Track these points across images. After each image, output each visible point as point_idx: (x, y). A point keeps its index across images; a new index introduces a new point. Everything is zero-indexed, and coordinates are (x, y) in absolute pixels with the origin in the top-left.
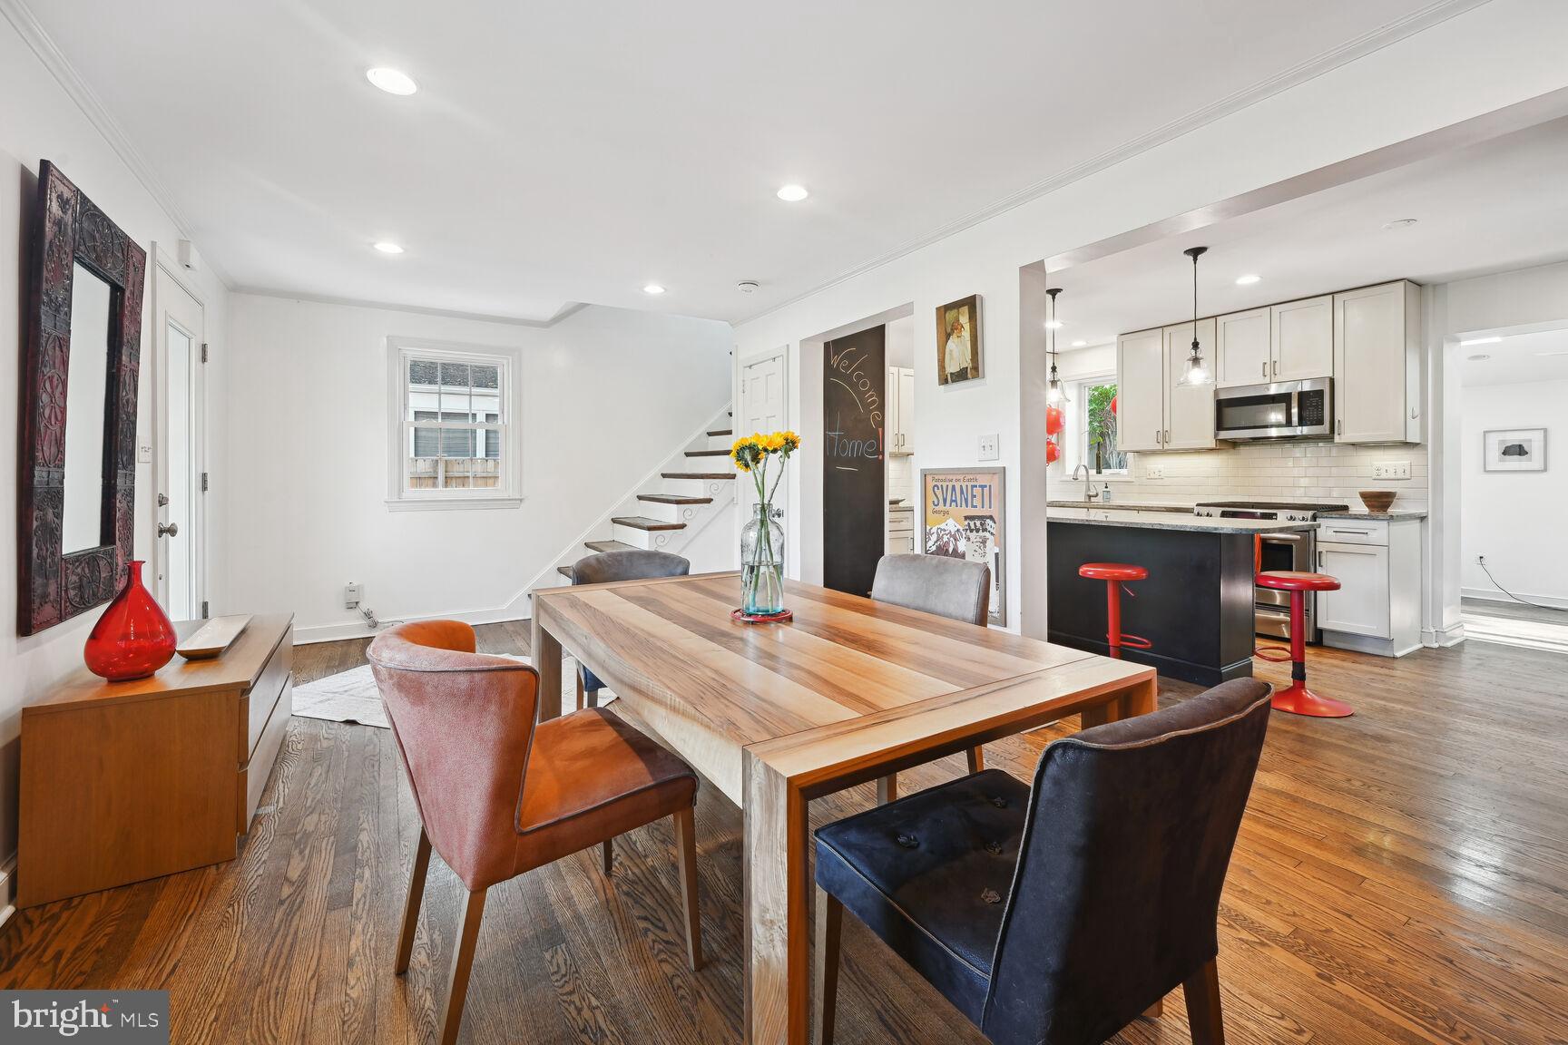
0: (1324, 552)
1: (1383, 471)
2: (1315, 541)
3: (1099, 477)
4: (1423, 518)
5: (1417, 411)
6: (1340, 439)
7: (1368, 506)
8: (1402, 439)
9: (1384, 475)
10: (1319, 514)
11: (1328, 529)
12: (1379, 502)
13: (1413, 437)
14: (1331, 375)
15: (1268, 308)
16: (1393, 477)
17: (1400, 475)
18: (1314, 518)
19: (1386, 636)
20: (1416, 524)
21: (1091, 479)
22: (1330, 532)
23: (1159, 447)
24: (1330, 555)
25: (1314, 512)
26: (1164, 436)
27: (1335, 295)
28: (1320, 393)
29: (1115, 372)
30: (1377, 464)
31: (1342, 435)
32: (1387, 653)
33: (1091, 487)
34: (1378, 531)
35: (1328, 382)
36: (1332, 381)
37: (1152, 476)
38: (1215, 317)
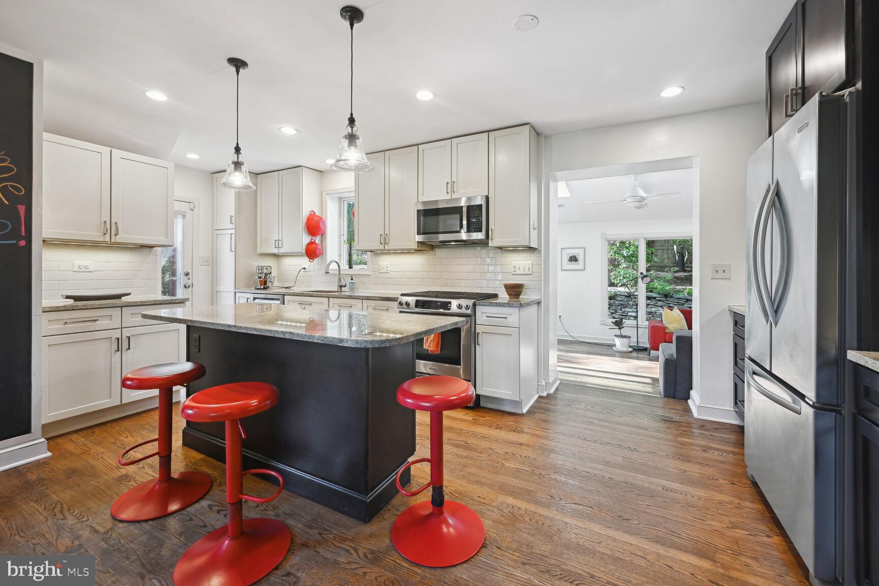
0: (481, 333)
1: (517, 268)
2: (475, 324)
3: (351, 272)
4: (539, 303)
5: (536, 226)
6: (492, 243)
7: (508, 294)
8: (527, 244)
9: (517, 272)
10: (477, 302)
11: (483, 313)
12: (515, 290)
13: (534, 244)
14: (487, 194)
15: (450, 140)
16: (522, 272)
17: (527, 272)
18: (474, 305)
19: (518, 400)
20: (535, 307)
21: (342, 273)
22: (484, 318)
23: (382, 247)
24: (484, 335)
25: (473, 301)
26: (384, 240)
27: (490, 133)
28: (479, 207)
29: (353, 189)
30: (514, 263)
31: (493, 240)
32: (518, 412)
33: (342, 279)
34: (513, 316)
35: (484, 199)
36: (487, 198)
37: (383, 271)
38: (417, 145)
